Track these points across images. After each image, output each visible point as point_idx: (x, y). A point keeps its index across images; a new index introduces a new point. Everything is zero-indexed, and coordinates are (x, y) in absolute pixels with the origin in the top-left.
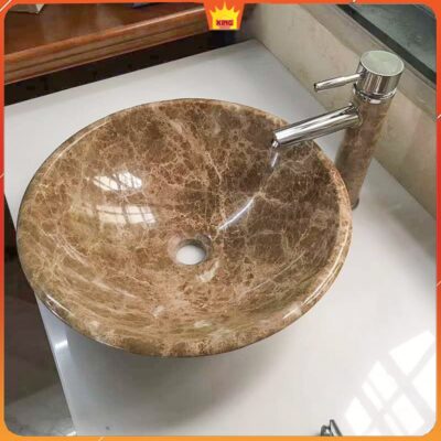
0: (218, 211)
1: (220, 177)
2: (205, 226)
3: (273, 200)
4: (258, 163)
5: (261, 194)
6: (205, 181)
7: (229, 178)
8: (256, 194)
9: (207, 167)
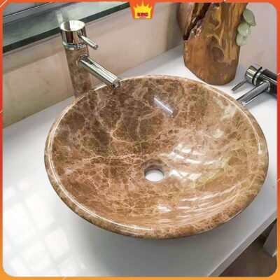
0: (122, 160)
1: (99, 156)
2: (135, 166)
3: (117, 125)
4: (92, 130)
5: (111, 133)
6: (102, 166)
7: (99, 151)
8: (111, 136)
9: (93, 163)
